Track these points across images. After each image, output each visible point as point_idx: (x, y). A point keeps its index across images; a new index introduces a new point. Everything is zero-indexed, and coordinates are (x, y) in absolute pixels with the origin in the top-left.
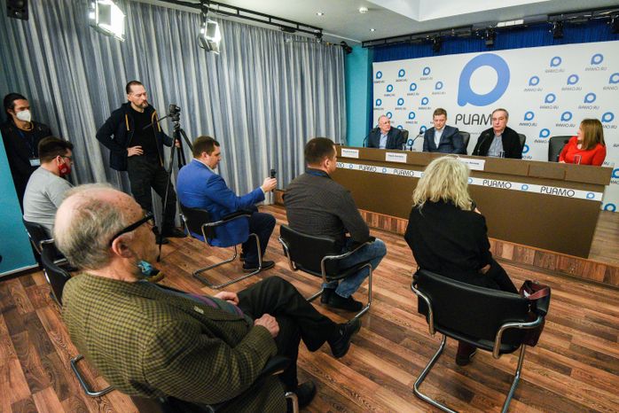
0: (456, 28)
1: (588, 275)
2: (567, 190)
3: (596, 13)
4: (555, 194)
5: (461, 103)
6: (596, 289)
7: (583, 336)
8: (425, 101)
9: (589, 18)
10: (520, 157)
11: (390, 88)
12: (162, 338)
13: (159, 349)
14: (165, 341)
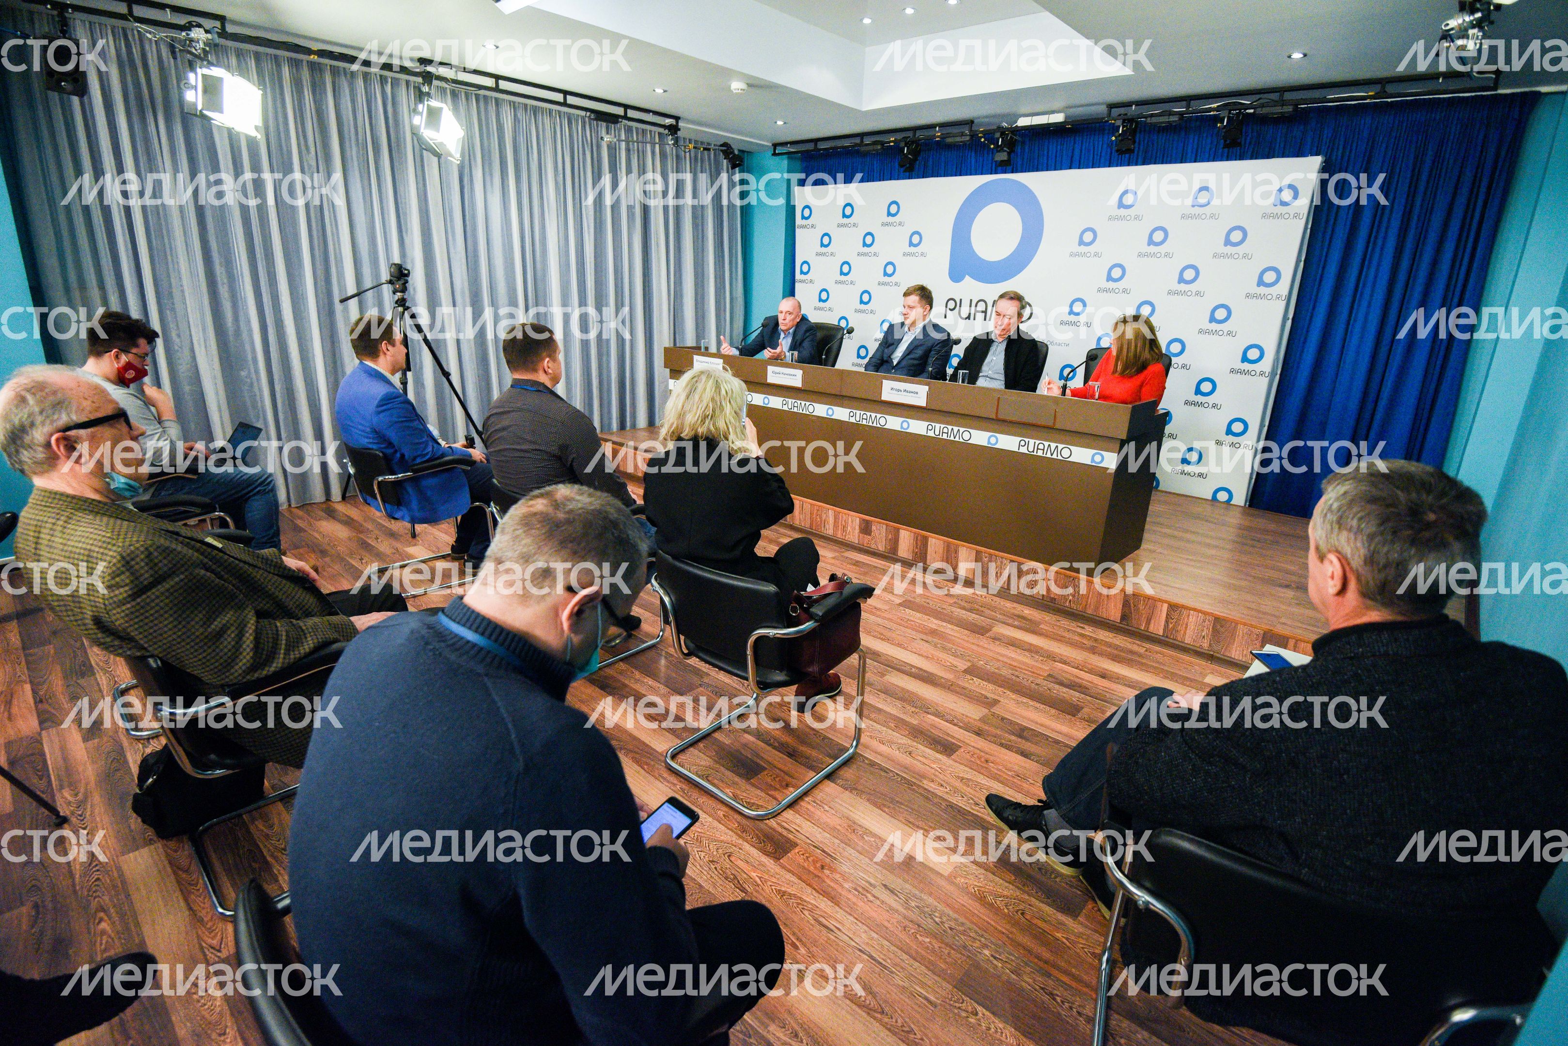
0: (943, 125)
1: (1097, 608)
2: (1060, 446)
3: (1195, 105)
4: (1040, 453)
5: (956, 276)
6: (1104, 635)
7: (1018, 703)
8: (889, 270)
9: (1181, 114)
10: (1034, 389)
11: (826, 240)
12: (128, 558)
13: (123, 573)
14: (133, 563)
